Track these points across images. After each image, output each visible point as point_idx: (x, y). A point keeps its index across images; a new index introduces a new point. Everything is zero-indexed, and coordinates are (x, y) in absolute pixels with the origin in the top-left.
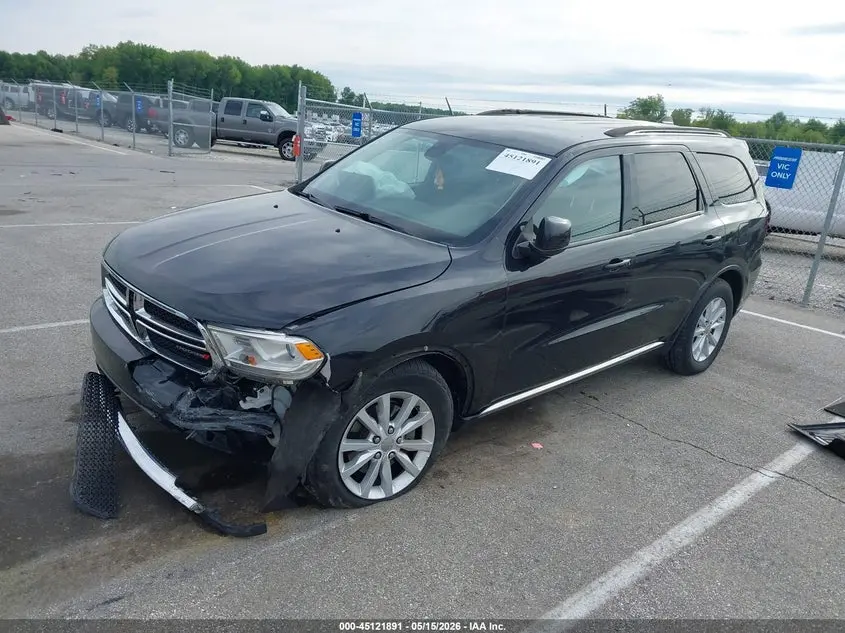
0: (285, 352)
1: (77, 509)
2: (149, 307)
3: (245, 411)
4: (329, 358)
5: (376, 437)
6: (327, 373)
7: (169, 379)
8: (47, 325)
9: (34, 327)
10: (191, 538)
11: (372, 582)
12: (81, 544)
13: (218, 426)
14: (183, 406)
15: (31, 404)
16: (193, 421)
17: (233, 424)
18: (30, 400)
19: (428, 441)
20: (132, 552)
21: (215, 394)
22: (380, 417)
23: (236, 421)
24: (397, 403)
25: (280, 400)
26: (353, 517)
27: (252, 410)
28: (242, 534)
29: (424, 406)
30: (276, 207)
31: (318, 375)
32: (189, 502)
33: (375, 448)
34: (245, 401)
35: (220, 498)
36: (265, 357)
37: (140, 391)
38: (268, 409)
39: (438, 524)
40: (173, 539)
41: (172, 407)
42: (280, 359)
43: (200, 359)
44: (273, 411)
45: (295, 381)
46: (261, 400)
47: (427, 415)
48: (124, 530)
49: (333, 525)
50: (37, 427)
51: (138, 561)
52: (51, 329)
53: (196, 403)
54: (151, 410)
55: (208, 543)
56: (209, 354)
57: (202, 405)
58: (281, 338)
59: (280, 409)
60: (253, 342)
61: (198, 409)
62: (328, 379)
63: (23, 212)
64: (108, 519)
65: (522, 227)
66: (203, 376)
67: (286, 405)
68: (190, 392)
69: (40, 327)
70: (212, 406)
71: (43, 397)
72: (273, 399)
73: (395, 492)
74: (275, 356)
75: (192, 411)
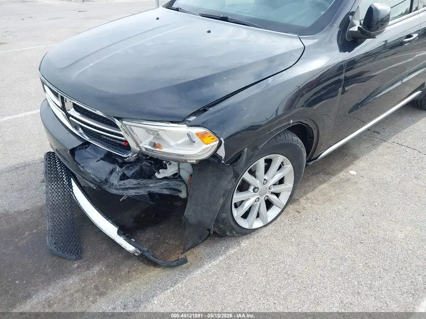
0: (187, 138)
1: (54, 255)
2: (76, 108)
3: (159, 179)
4: (223, 142)
5: (256, 188)
6: (222, 153)
7: (102, 159)
8: (23, 115)
9: (16, 116)
10: (135, 271)
11: (271, 299)
12: (61, 283)
13: (142, 192)
14: (115, 180)
15: (18, 172)
16: (123, 189)
17: (152, 190)
18: (17, 168)
19: (289, 184)
20: (96, 287)
21: (137, 168)
22: (257, 174)
23: (154, 187)
24: (269, 162)
25: (184, 169)
26: (245, 243)
27: (165, 178)
28: (171, 266)
29: (287, 161)
30: (158, 19)
31: (215, 155)
32: (130, 248)
33: (255, 195)
34: (159, 173)
35: (149, 235)
36: (172, 143)
37: (82, 169)
38: (176, 176)
39: (304, 243)
40: (123, 273)
41: (106, 181)
42: (184, 144)
43: (120, 145)
44: (180, 176)
45: (197, 160)
46: (170, 171)
47: (289, 167)
48: (88, 268)
49: (232, 251)
50: (23, 189)
51: (102, 294)
52: (26, 117)
53: (124, 177)
54: (92, 183)
55: (148, 274)
56: (127, 142)
57: (128, 178)
58: (183, 128)
59: (185, 175)
60: (160, 133)
61: (125, 181)
62: (223, 158)
63: (5, 43)
64: (75, 260)
65: (351, 17)
66: (126, 158)
67: (189, 172)
68: (118, 169)
69: (19, 116)
70: (136, 178)
71: (25, 166)
72: (179, 169)
73: (269, 221)
74: (179, 142)
75: (122, 182)
